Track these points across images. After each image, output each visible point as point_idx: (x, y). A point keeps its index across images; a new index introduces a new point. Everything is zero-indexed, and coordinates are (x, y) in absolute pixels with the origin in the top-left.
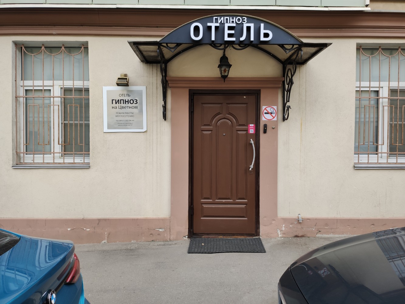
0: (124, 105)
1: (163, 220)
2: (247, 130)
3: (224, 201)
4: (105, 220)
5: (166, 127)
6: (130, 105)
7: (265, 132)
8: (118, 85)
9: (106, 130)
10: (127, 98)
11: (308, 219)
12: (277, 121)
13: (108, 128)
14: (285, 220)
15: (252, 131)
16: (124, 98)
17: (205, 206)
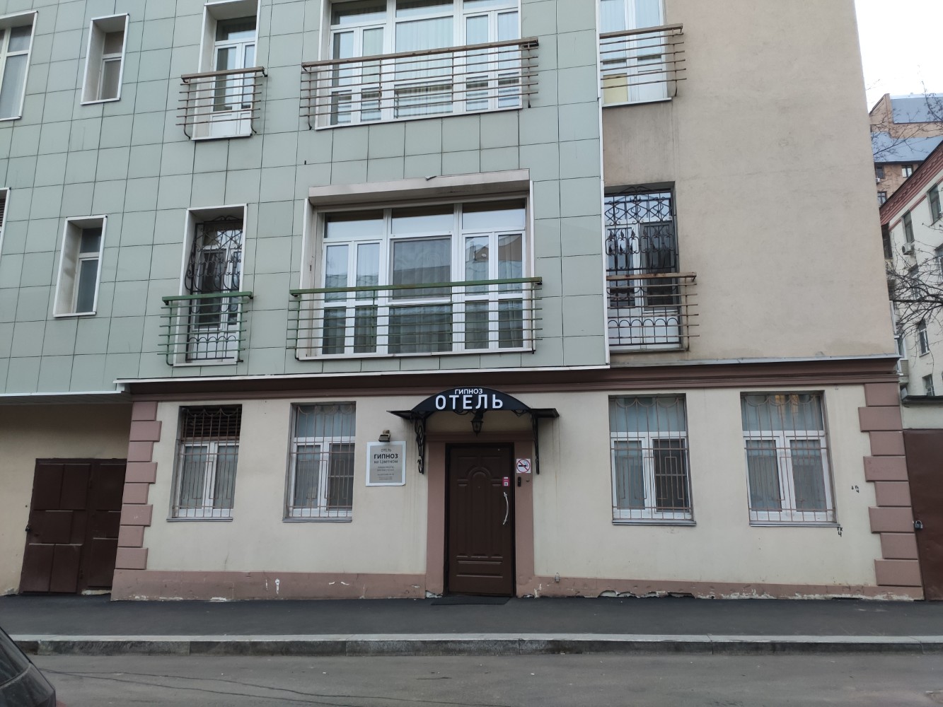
0: (386, 460)
1: (418, 576)
2: (502, 483)
3: (479, 557)
4: (363, 574)
5: (423, 481)
6: (391, 459)
7: (519, 485)
8: (380, 441)
9: (368, 483)
10: (388, 453)
11: (567, 578)
12: (531, 475)
13: (371, 482)
14: (542, 579)
15: (506, 484)
16: (384, 453)
17: (460, 562)
